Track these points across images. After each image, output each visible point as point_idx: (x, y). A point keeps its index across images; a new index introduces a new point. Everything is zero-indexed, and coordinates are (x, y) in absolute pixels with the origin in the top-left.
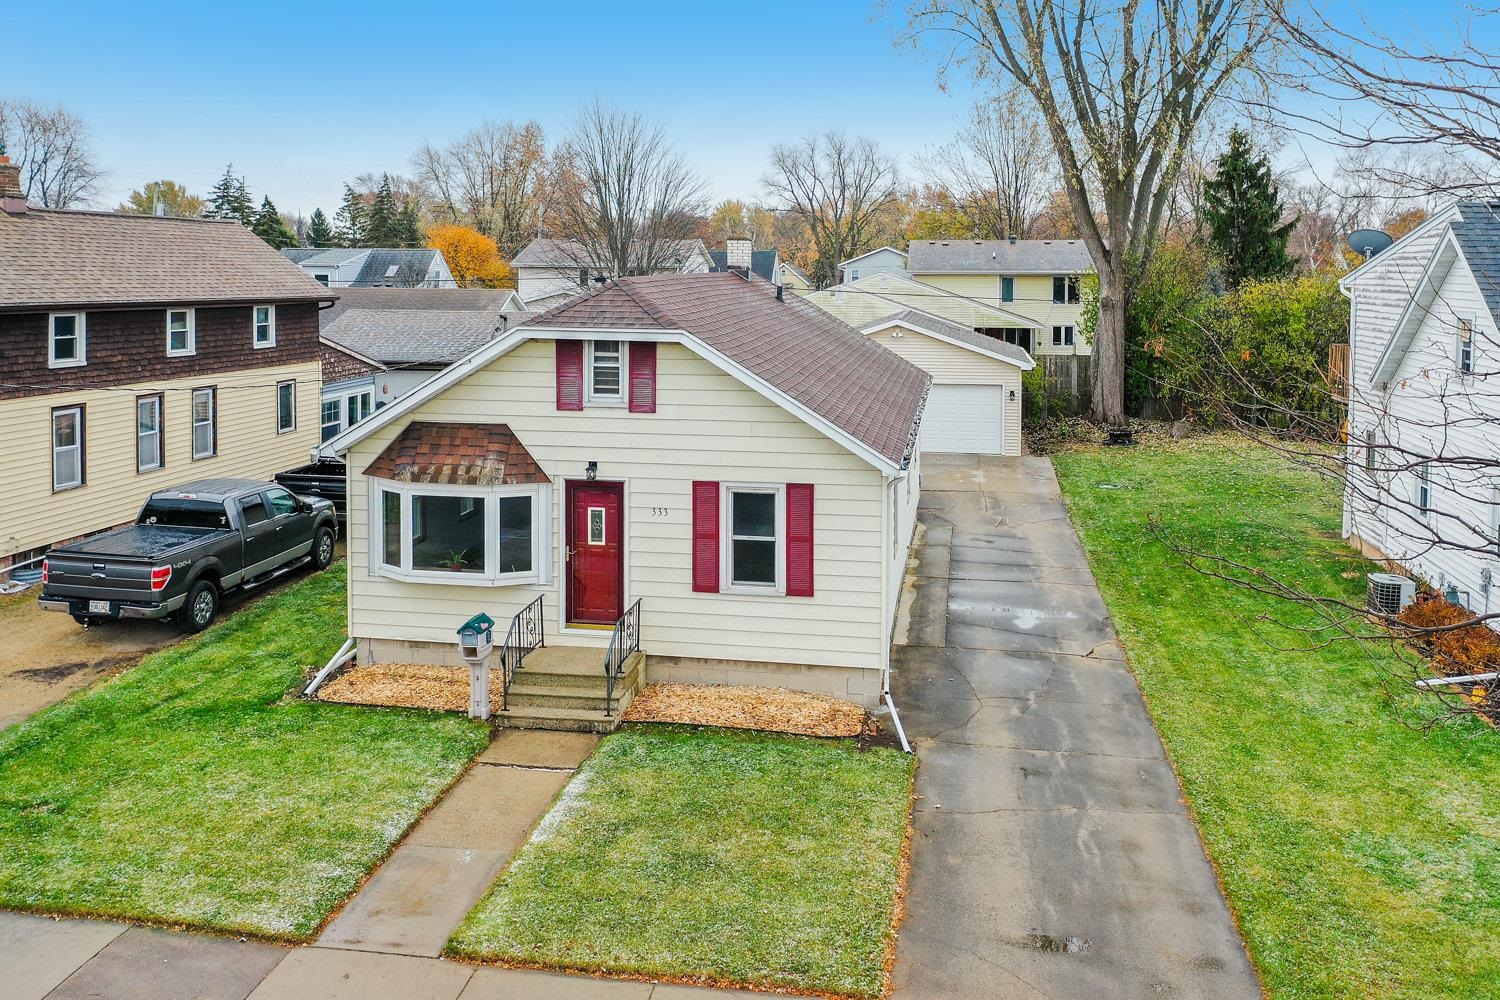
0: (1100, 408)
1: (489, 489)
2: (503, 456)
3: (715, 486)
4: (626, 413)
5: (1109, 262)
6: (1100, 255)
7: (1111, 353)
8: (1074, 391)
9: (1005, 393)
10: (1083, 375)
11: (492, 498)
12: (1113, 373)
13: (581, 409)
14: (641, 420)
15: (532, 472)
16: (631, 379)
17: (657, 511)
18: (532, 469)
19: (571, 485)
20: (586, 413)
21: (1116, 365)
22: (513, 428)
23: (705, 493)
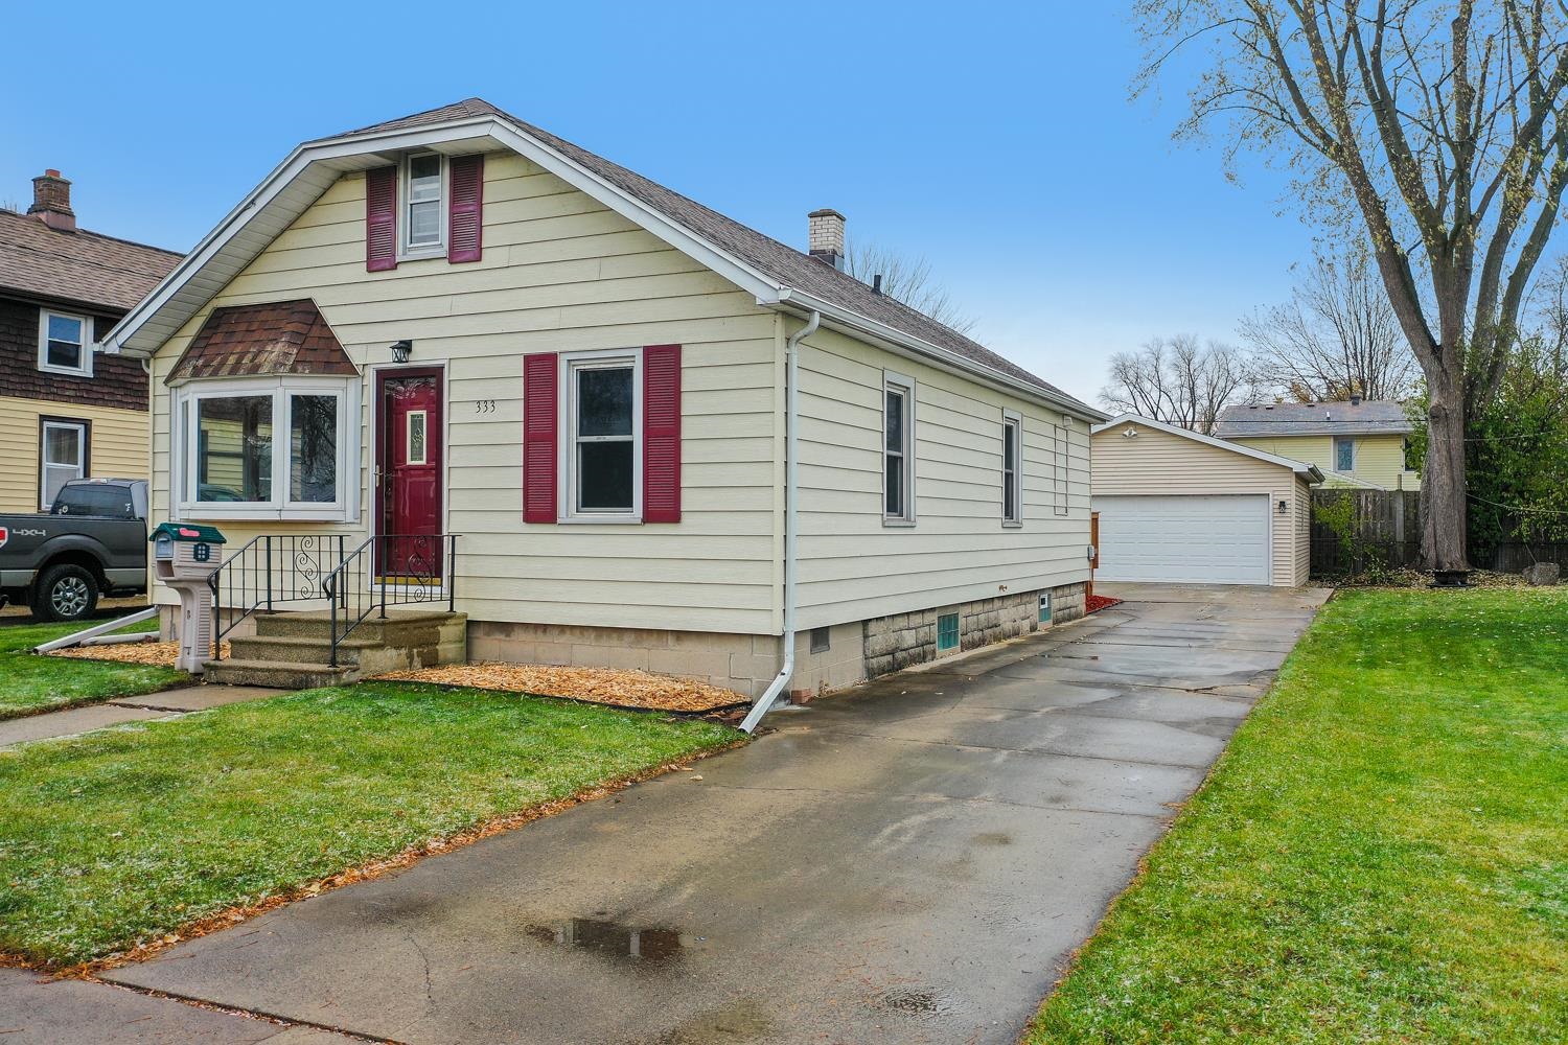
0: (1432, 554)
1: (276, 382)
2: (299, 340)
3: (552, 358)
4: (445, 266)
5: (1440, 360)
6: (1428, 351)
7: (1445, 478)
8: (1400, 537)
9: (1273, 503)
10: (1412, 516)
11: (281, 393)
12: (1448, 505)
13: (394, 267)
14: (466, 277)
15: (335, 361)
16: (452, 214)
17: (482, 405)
18: (336, 357)
19: (383, 376)
20: (402, 271)
21: (1452, 496)
22: (319, 303)
23: (540, 370)
